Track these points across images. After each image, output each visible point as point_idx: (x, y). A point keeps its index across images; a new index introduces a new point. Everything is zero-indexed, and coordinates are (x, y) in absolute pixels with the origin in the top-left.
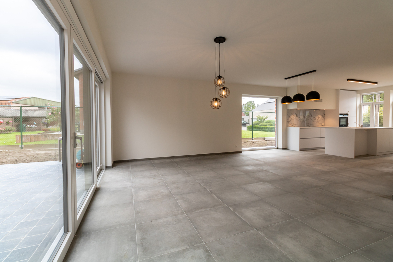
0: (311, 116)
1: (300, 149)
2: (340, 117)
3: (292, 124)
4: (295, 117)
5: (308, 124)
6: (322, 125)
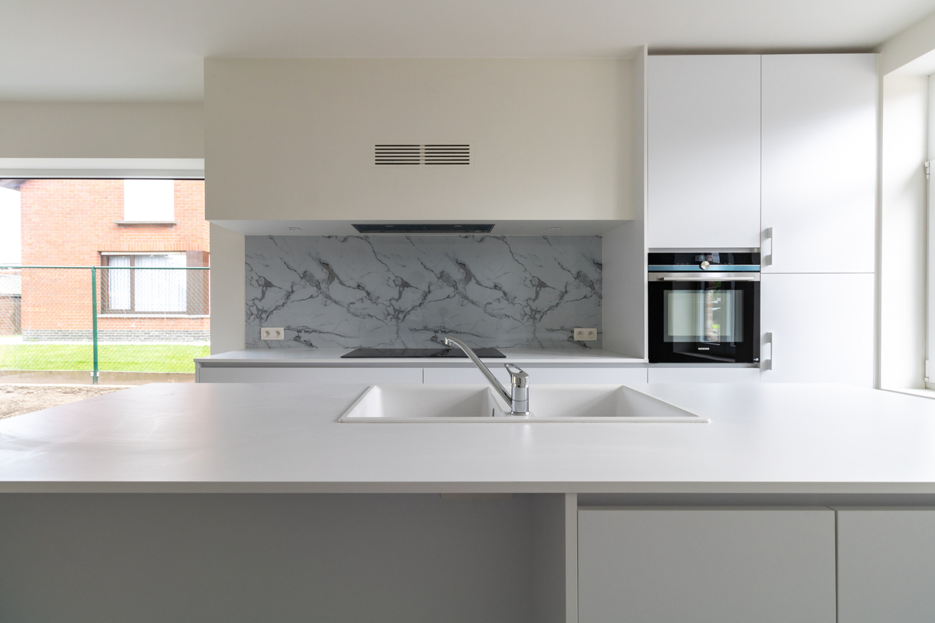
3: (289, 326)
4: (318, 286)
5: (436, 332)
6: (576, 338)
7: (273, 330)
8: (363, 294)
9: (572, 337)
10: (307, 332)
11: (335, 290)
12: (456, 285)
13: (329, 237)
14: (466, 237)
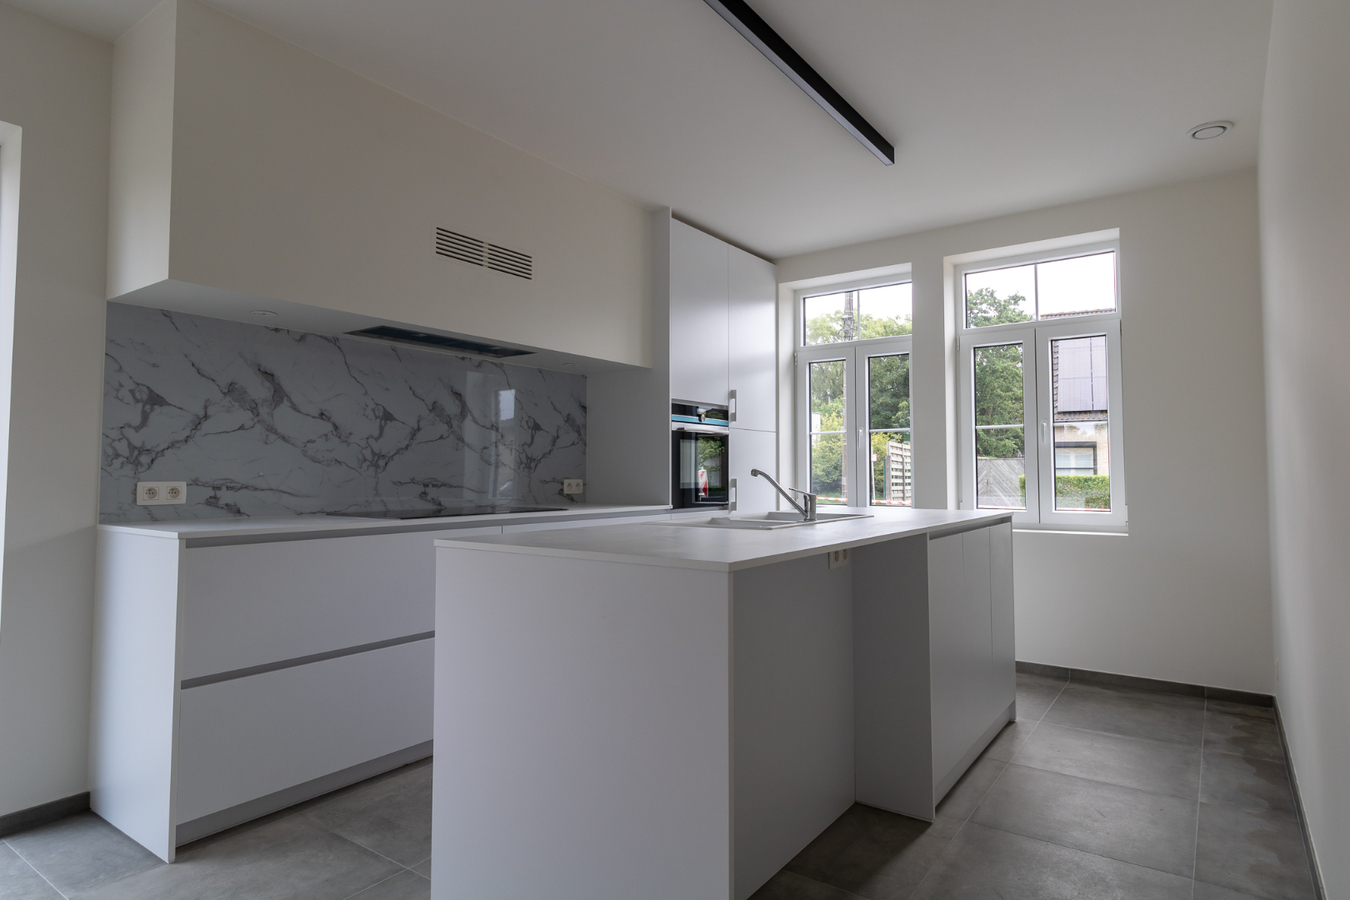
0: (464, 411)
1: (179, 830)
2: (675, 426)
3: (197, 479)
4: (254, 409)
5: (426, 486)
6: (566, 492)
7: (163, 487)
8: (327, 427)
9: (562, 490)
10: (232, 488)
11: (283, 417)
12: (450, 422)
13: (276, 330)
14: (463, 358)
